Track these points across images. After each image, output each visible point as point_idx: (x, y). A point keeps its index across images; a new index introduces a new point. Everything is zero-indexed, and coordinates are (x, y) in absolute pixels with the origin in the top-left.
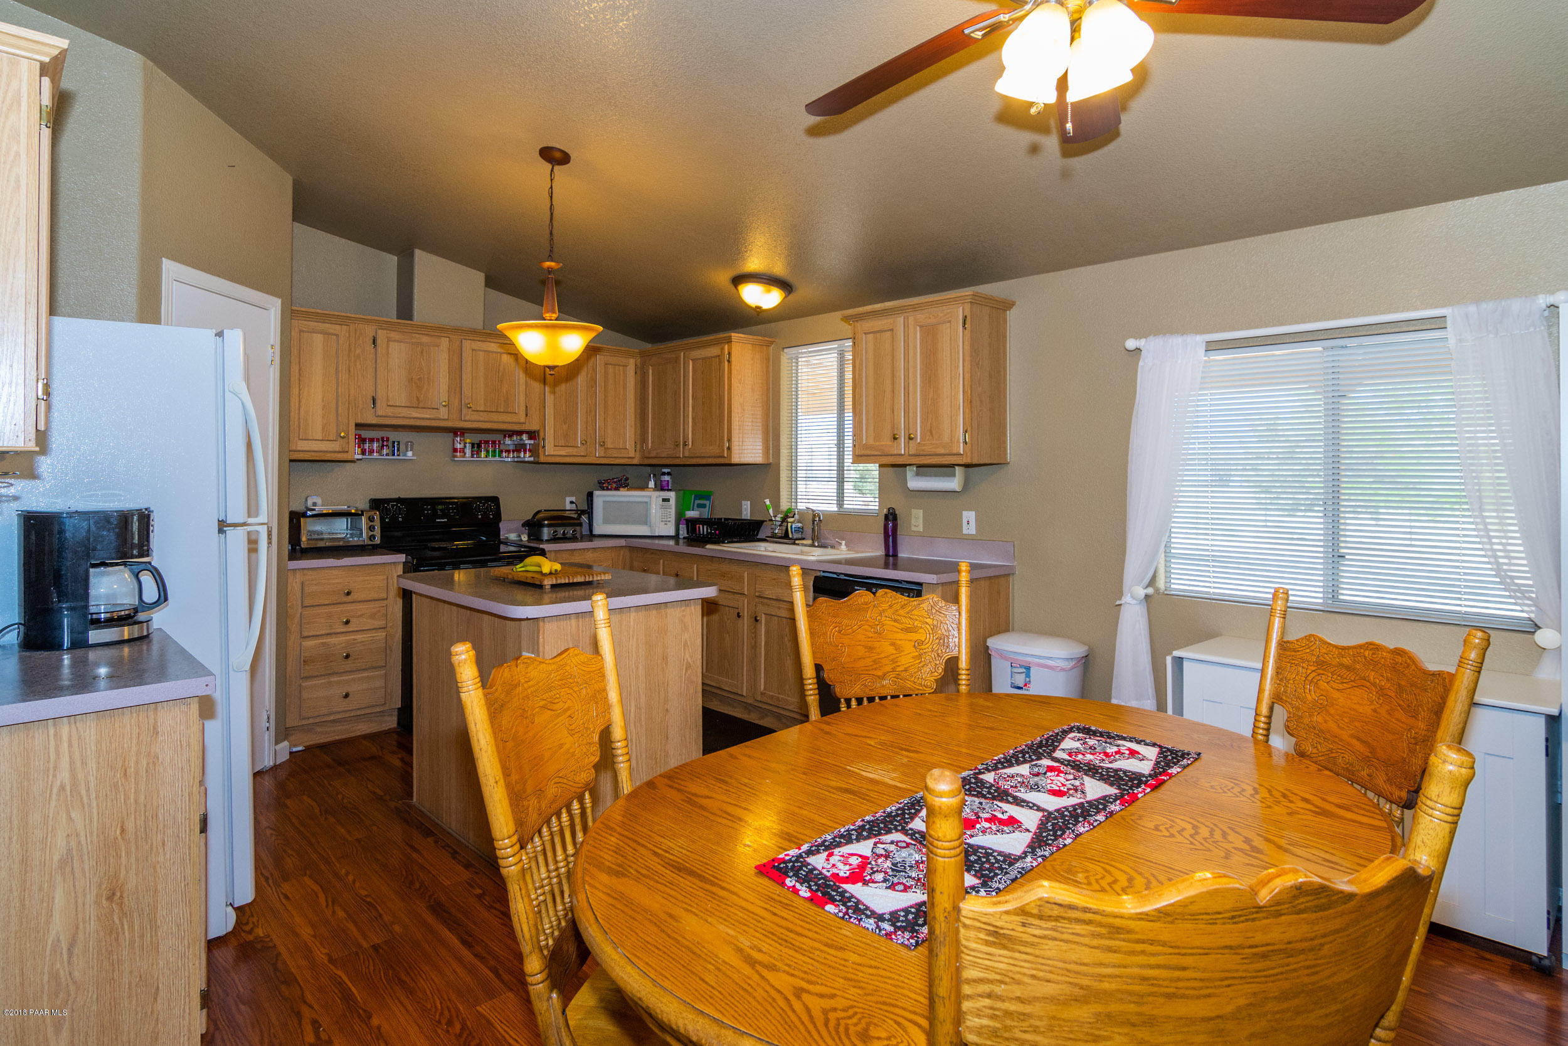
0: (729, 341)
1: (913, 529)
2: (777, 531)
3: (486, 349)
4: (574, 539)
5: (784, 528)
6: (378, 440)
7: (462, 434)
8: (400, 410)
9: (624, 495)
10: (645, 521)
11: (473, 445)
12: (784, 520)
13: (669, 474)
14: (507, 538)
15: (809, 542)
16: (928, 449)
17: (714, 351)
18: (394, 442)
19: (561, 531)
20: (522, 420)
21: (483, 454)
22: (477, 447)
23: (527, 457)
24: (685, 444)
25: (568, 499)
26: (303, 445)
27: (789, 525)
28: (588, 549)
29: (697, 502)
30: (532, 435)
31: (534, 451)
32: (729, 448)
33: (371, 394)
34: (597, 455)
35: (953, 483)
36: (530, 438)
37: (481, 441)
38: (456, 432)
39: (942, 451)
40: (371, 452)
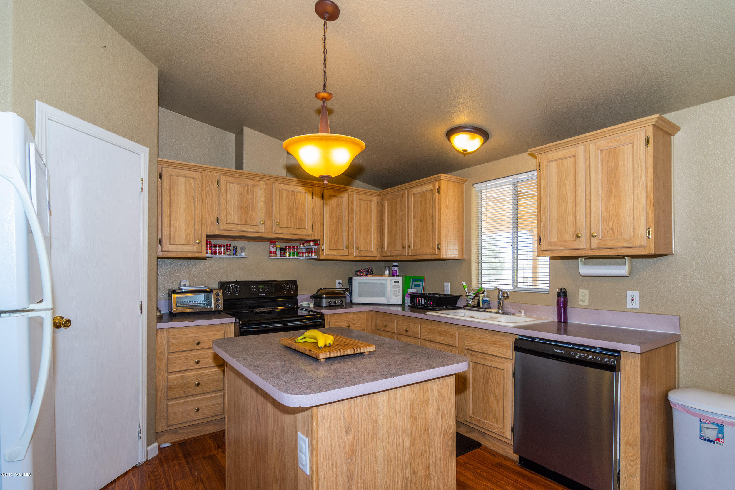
0: (439, 180)
1: (580, 303)
2: (470, 302)
3: (288, 189)
4: (341, 306)
5: (477, 301)
6: (224, 246)
7: (275, 242)
8: (234, 226)
9: (371, 279)
10: (383, 295)
11: (281, 249)
12: (477, 295)
13: (397, 266)
14: (301, 305)
15: (496, 310)
16: (610, 244)
17: (429, 187)
18: (234, 247)
19: (333, 301)
20: (310, 233)
21: (287, 254)
22: (284, 250)
23: (313, 256)
24: (409, 247)
25: (337, 282)
26: (172, 248)
27: (481, 299)
28: (350, 313)
29: (414, 283)
30: (316, 242)
31: (317, 252)
32: (439, 249)
33: (216, 216)
34: (355, 254)
35: (623, 270)
36: (315, 244)
37: (286, 247)
38: (272, 241)
39: (625, 245)
40: (220, 253)
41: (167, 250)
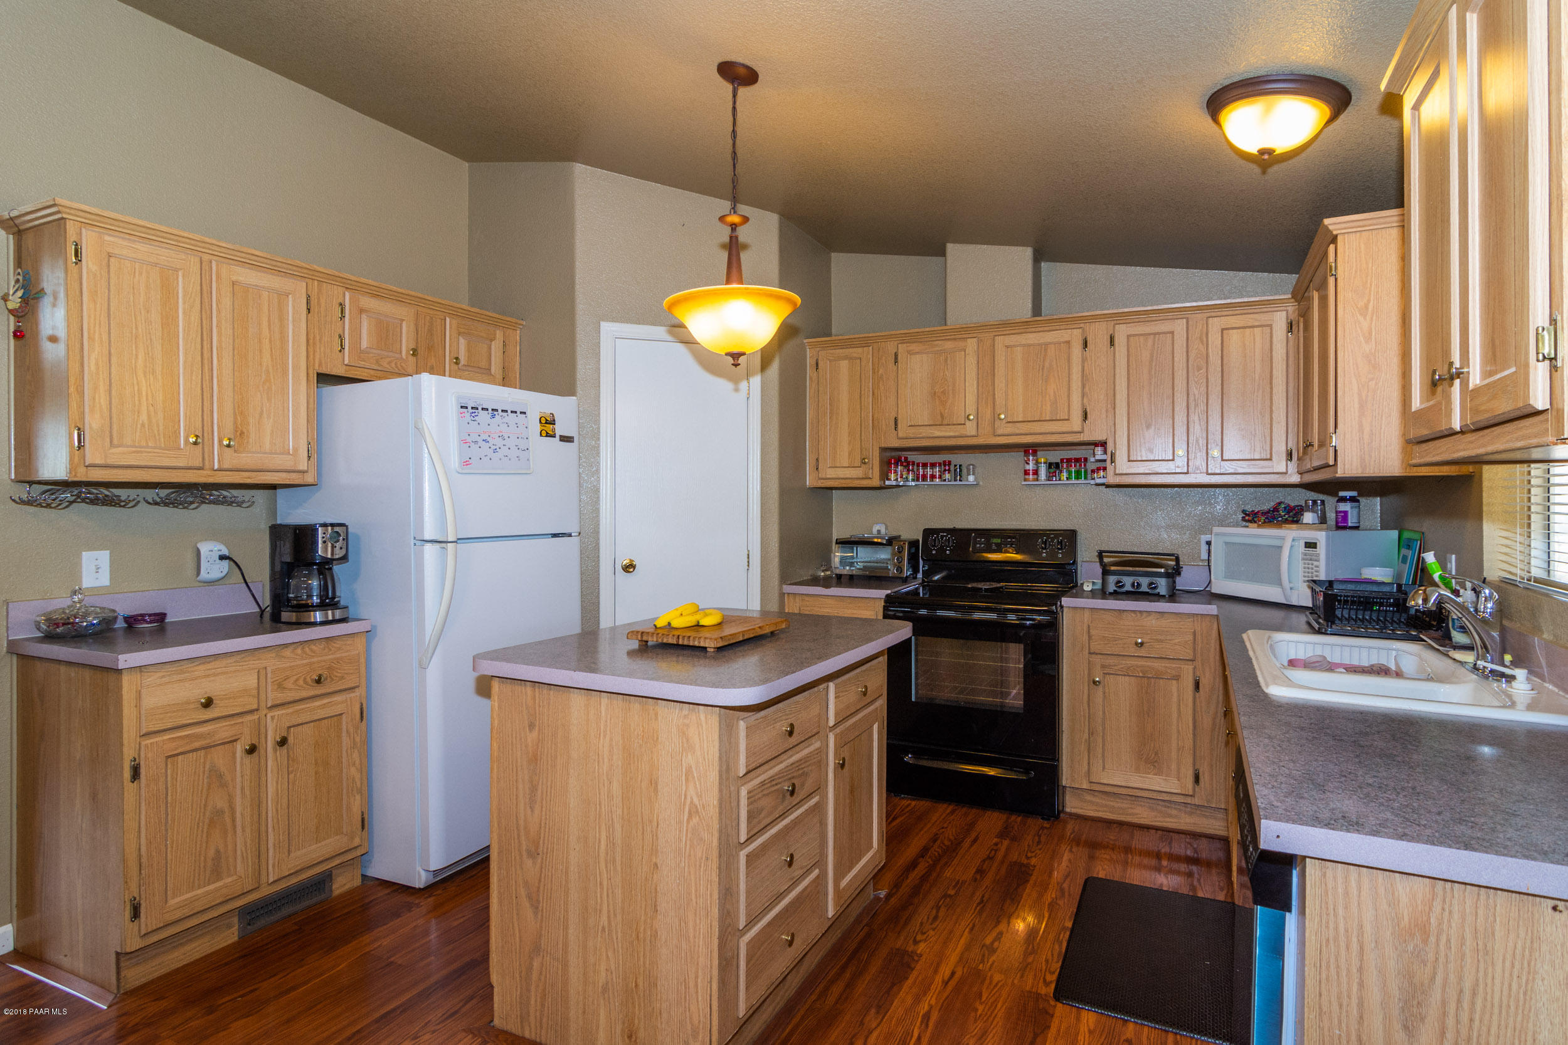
3: (1024, 342)
6: (940, 464)
7: (1035, 453)
8: (922, 429)
9: (1250, 534)
11: (1050, 465)
18: (955, 466)
19: (1128, 581)
20: (1077, 428)
21: (1064, 475)
22: (1054, 468)
25: (1204, 538)
26: (831, 473)
30: (1103, 447)
32: (1335, 449)
33: (893, 415)
34: (1210, 471)
37: (1062, 460)
38: (1030, 449)
39: (1506, 406)
40: (933, 477)
41: (824, 476)
